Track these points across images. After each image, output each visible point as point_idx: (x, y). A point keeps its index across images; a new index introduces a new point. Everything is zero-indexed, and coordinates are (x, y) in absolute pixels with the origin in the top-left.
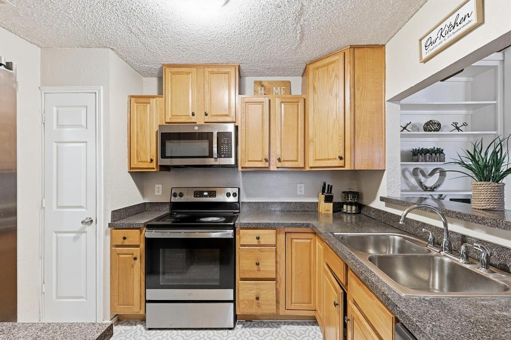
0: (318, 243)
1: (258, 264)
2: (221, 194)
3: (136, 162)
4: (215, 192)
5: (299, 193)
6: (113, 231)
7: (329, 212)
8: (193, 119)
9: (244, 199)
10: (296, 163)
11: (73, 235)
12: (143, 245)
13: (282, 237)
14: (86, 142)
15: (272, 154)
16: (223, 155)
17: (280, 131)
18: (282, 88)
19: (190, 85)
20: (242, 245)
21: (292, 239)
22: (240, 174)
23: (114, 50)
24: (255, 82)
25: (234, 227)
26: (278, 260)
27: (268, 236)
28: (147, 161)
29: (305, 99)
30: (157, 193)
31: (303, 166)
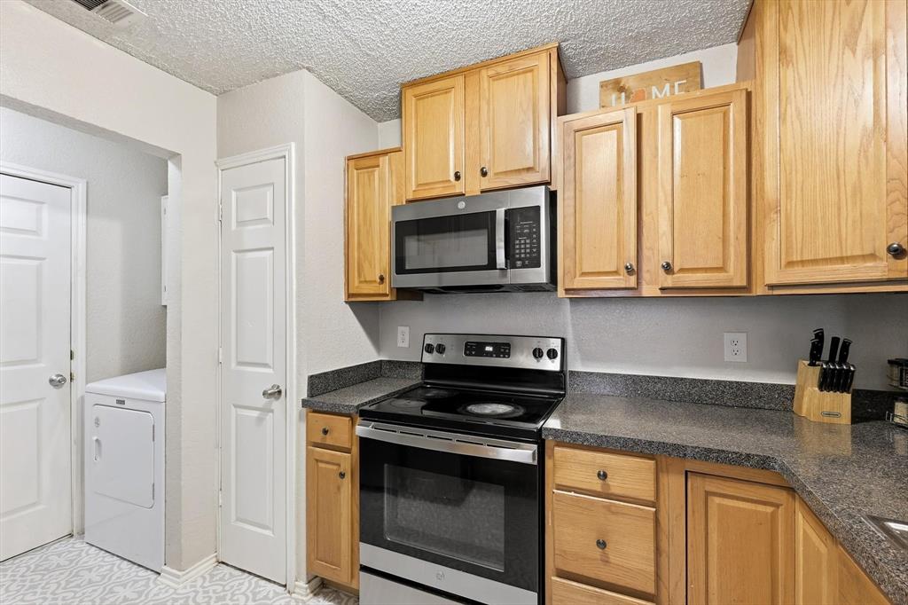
0: (802, 523)
1: (602, 544)
2: (522, 352)
3: (356, 283)
4: (508, 345)
5: (728, 357)
6: (310, 414)
7: (835, 420)
8: (459, 188)
9: (576, 365)
10: (721, 275)
11: (255, 414)
12: (356, 450)
13: (673, 483)
14: (273, 248)
15: (646, 253)
16: (519, 263)
17: (670, 192)
18: (676, 84)
19: (451, 116)
20: (560, 487)
21: (708, 494)
22: (567, 306)
23: (313, 72)
24: (604, 85)
25: (538, 438)
26: (664, 544)
27: (631, 475)
28: (375, 281)
29: (749, 95)
30: (400, 344)
31: (744, 283)
